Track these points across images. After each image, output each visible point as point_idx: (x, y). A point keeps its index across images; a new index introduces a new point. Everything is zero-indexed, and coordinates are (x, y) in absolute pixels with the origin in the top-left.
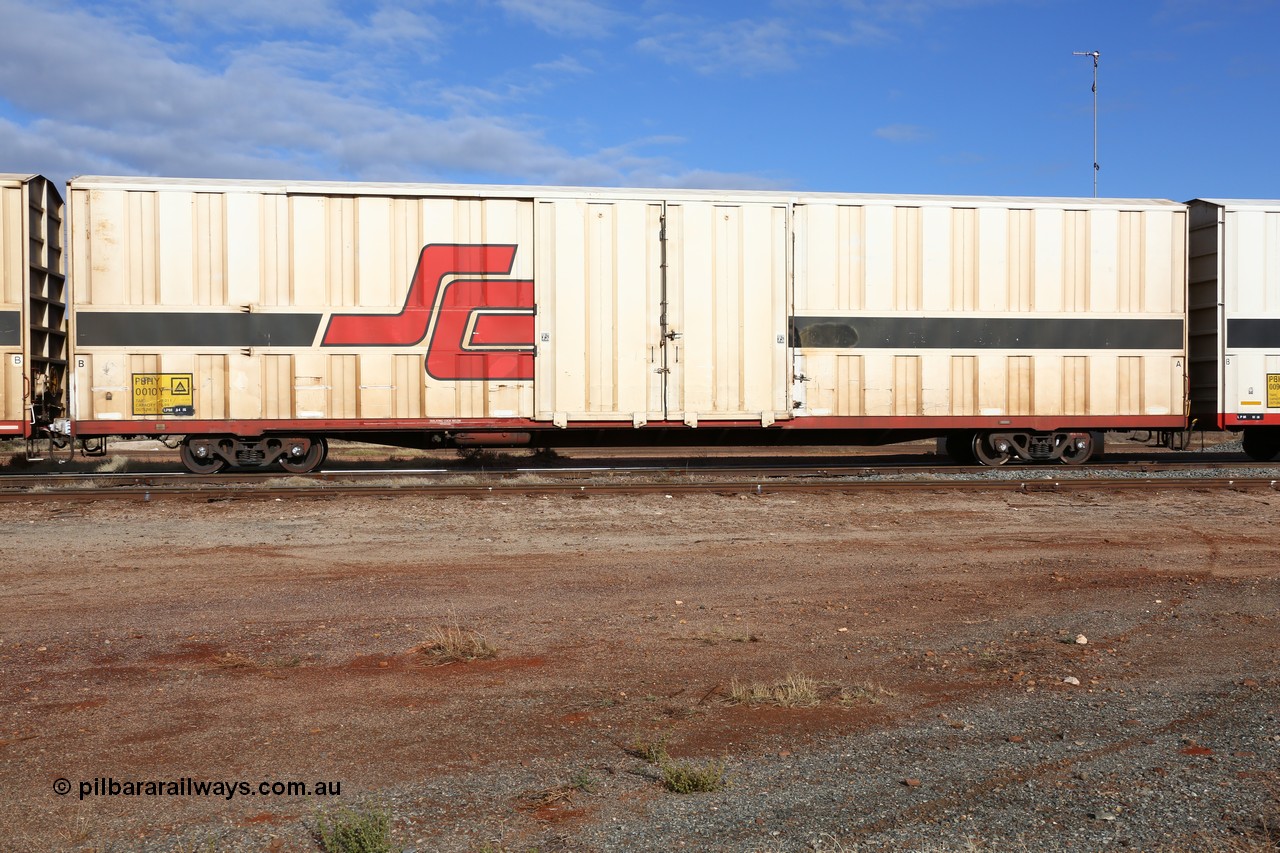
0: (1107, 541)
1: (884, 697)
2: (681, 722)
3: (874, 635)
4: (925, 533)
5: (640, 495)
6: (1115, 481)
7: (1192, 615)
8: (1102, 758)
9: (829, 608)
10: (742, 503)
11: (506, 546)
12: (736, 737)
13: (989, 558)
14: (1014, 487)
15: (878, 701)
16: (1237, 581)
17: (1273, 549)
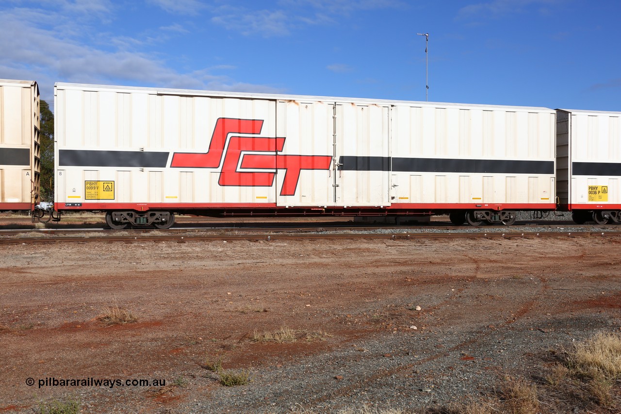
0: (431, 262)
1: (327, 337)
2: (229, 351)
3: (323, 308)
4: (348, 259)
5: (211, 241)
6: (435, 234)
7: (467, 296)
8: (426, 363)
9: (302, 295)
10: (261, 245)
11: (143, 266)
12: (256, 358)
13: (377, 270)
14: (389, 237)
15: (324, 339)
16: (487, 280)
17: (503, 265)
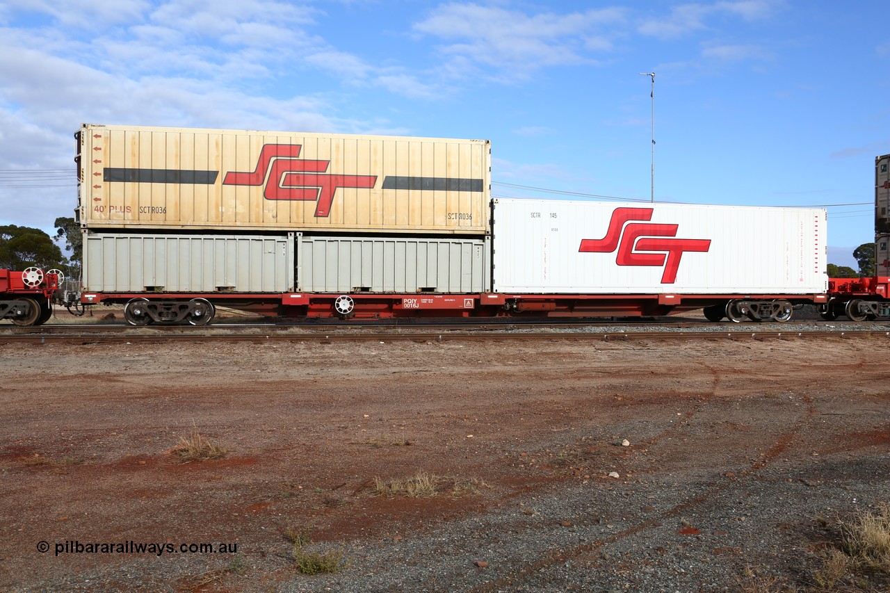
0: (653, 373)
1: (484, 489)
2: (333, 510)
3: (490, 440)
4: (541, 367)
5: (364, 341)
6: (662, 333)
8: (624, 539)
10: (428, 347)
13: (578, 384)
14: (600, 337)
16: (728, 399)
17: (752, 377)
